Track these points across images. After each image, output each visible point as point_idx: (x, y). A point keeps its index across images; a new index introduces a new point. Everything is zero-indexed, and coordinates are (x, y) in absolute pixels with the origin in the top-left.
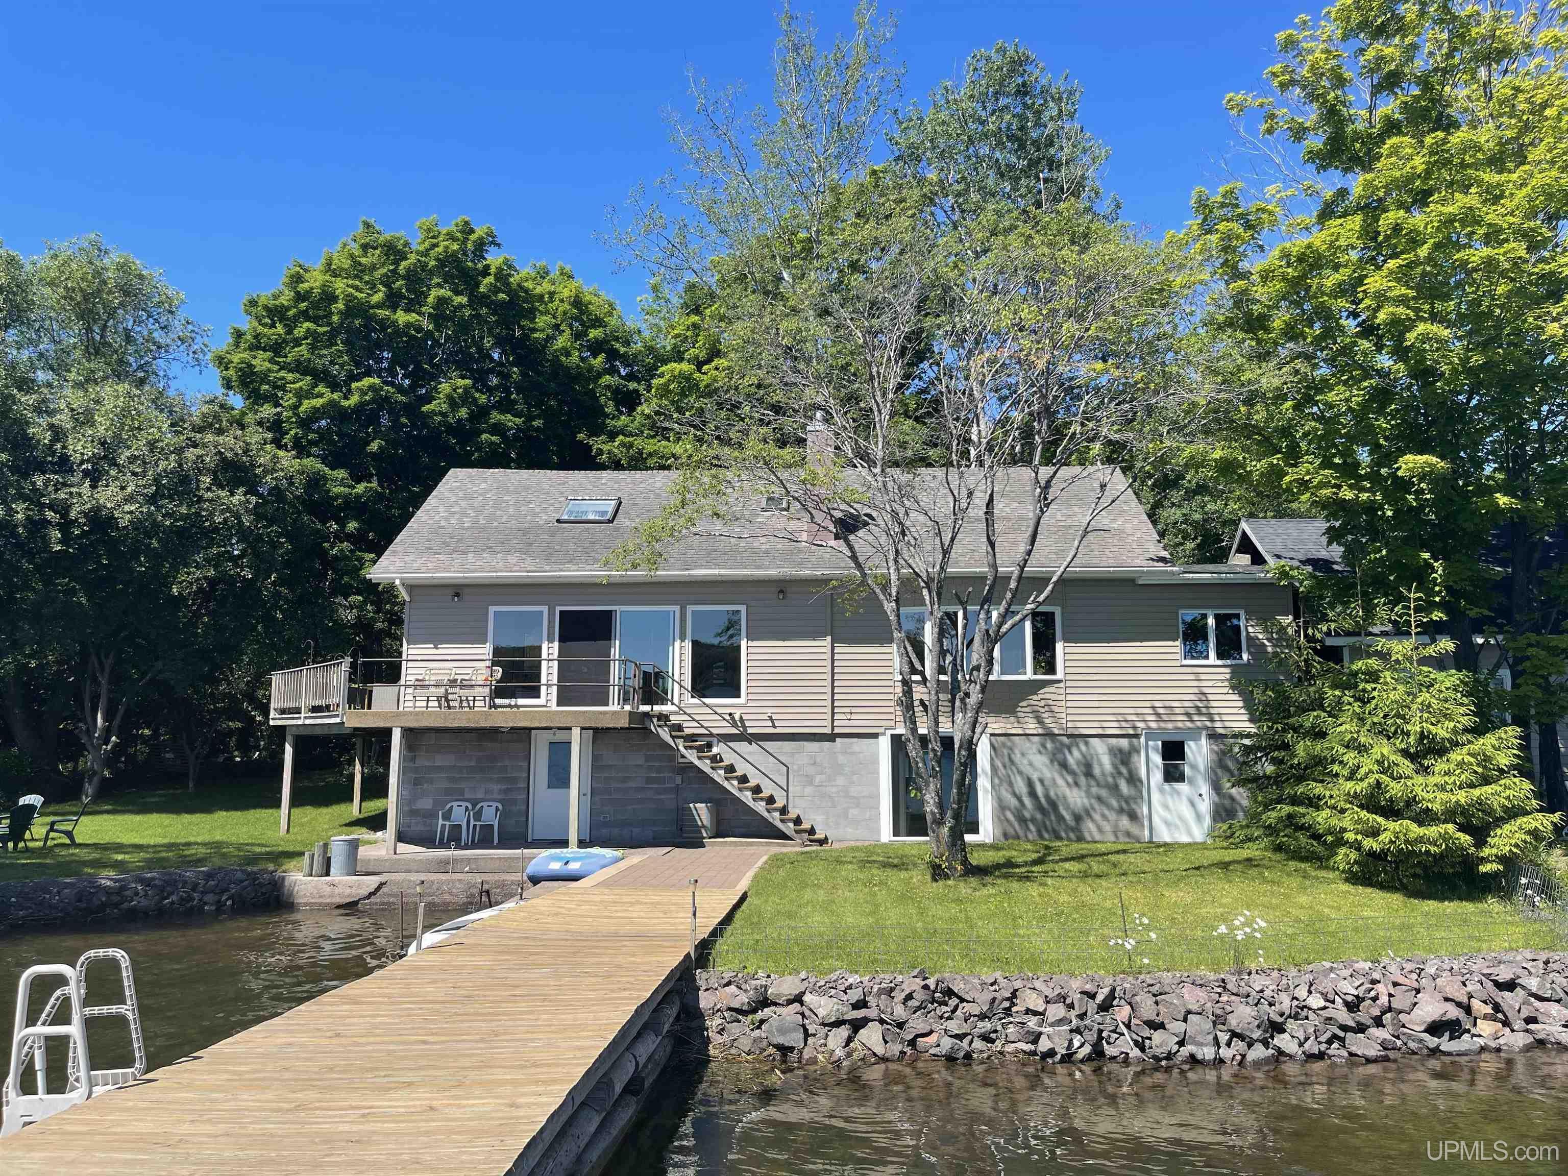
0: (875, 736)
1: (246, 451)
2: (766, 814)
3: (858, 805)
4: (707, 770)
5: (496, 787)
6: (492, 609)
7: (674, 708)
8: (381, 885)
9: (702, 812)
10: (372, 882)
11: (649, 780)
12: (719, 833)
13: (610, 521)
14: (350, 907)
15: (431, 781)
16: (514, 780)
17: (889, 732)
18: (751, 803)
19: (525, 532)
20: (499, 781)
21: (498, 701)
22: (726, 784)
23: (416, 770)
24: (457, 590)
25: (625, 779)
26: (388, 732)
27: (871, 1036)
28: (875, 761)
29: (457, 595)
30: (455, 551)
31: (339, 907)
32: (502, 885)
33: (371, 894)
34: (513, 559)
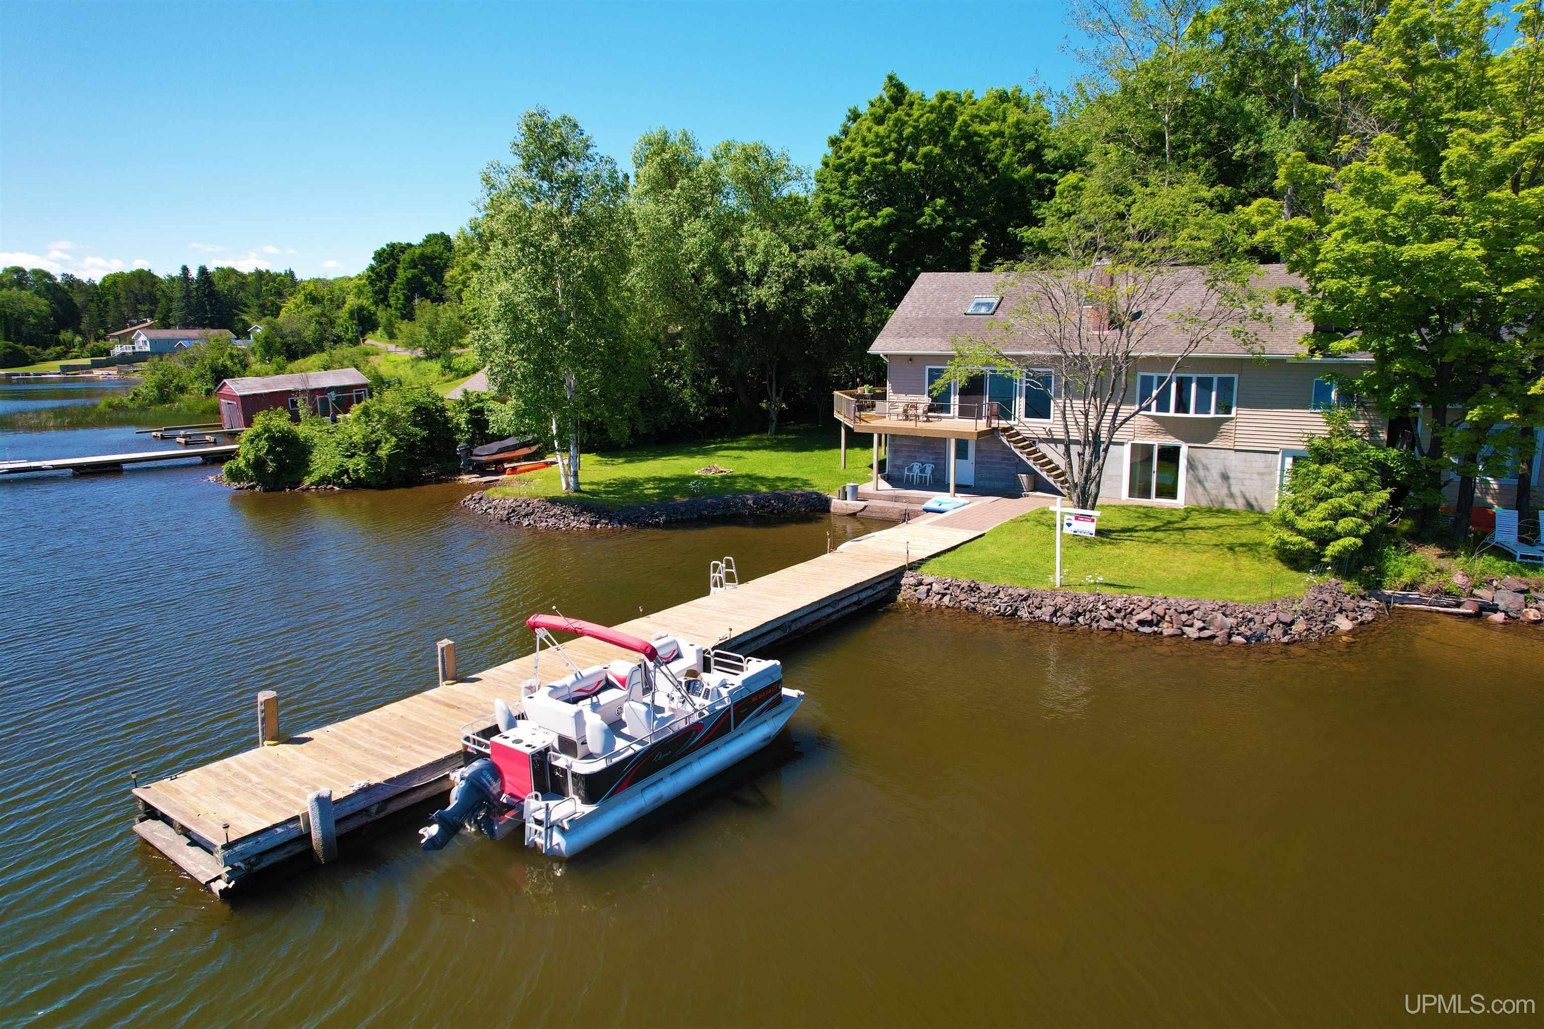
0: (1122, 444)
1: (826, 258)
2: (1053, 483)
3: (1110, 480)
4: (1025, 459)
5: (931, 457)
6: (928, 367)
7: (1016, 422)
8: (866, 507)
9: (1024, 478)
10: (863, 504)
11: (1004, 459)
12: (1035, 489)
13: (992, 314)
14: (853, 515)
15: (902, 452)
16: (939, 454)
17: (1130, 442)
18: (1046, 477)
19: (947, 321)
20: (932, 454)
21: (930, 414)
22: (1034, 467)
23: (894, 446)
24: (911, 358)
25: (991, 457)
26: (872, 435)
27: (946, 599)
28: (1121, 458)
29: (911, 360)
30: (910, 335)
31: (849, 515)
32: (914, 511)
33: (862, 510)
34: (936, 342)
